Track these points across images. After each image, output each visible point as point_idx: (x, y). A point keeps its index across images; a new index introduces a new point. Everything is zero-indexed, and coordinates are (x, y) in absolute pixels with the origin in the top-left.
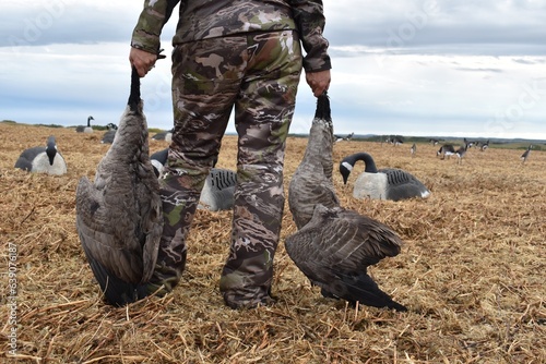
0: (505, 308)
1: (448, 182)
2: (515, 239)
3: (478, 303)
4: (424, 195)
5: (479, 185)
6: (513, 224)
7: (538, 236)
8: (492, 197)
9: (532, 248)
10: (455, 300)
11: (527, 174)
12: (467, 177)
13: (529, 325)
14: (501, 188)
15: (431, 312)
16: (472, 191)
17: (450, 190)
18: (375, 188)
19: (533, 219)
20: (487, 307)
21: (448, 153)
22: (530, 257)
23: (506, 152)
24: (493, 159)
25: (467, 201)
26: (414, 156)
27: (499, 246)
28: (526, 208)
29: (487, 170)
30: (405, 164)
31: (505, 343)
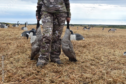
0: (106, 59)
1: (87, 36)
2: (105, 48)
3: (101, 58)
4: (84, 39)
5: (94, 37)
6: (103, 45)
7: (109, 47)
8: (98, 39)
9: (108, 49)
10: (97, 58)
11: (104, 34)
12: (91, 35)
13: (110, 62)
14: (99, 37)
15: (93, 60)
16: (93, 38)
17: (88, 38)
18: (73, 38)
19: (107, 44)
20: (102, 59)
21: (85, 29)
22: (108, 51)
23: (98, 28)
24: (95, 30)
25: (93, 40)
26: (78, 30)
27: (102, 49)
28: (105, 41)
29: (95, 33)
30: (76, 32)
31: (107, 64)
